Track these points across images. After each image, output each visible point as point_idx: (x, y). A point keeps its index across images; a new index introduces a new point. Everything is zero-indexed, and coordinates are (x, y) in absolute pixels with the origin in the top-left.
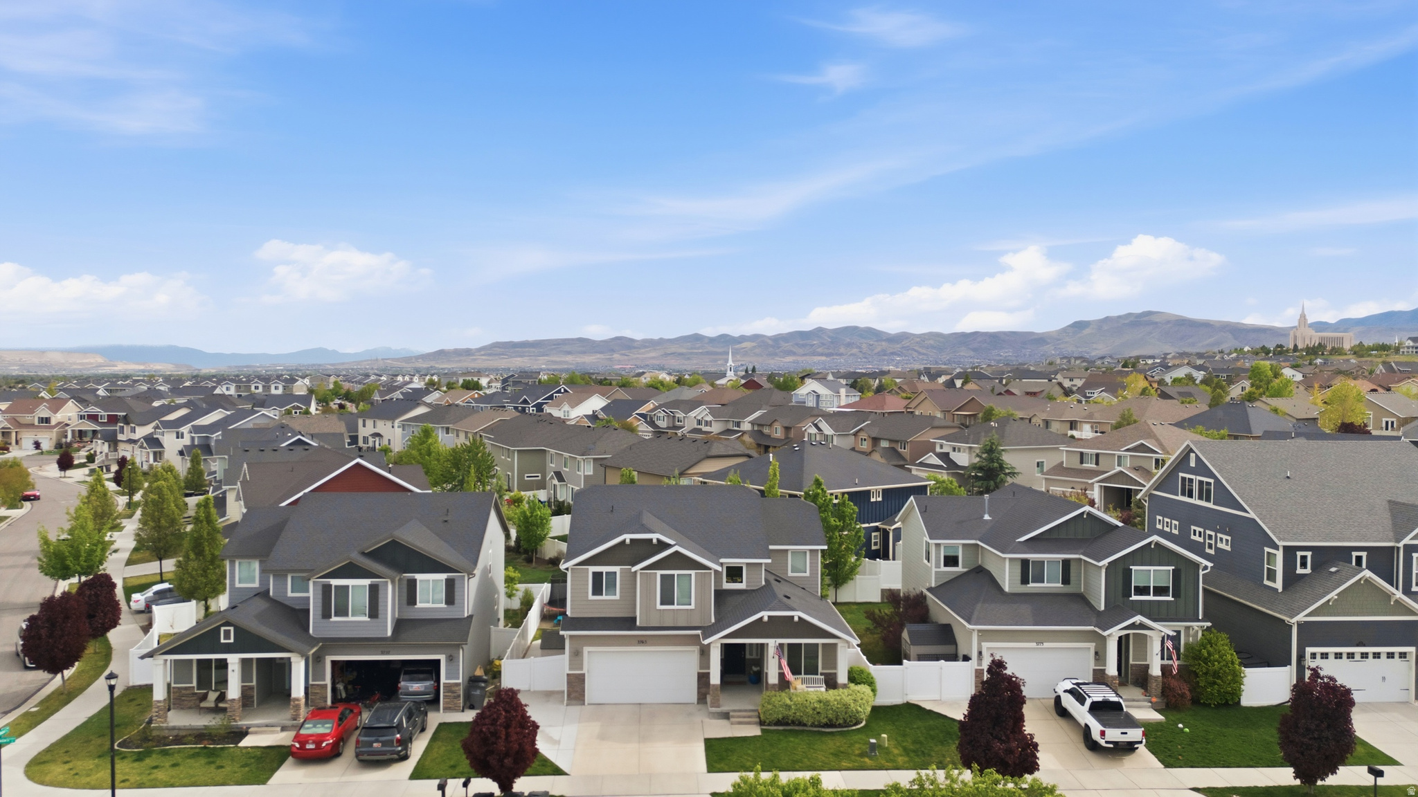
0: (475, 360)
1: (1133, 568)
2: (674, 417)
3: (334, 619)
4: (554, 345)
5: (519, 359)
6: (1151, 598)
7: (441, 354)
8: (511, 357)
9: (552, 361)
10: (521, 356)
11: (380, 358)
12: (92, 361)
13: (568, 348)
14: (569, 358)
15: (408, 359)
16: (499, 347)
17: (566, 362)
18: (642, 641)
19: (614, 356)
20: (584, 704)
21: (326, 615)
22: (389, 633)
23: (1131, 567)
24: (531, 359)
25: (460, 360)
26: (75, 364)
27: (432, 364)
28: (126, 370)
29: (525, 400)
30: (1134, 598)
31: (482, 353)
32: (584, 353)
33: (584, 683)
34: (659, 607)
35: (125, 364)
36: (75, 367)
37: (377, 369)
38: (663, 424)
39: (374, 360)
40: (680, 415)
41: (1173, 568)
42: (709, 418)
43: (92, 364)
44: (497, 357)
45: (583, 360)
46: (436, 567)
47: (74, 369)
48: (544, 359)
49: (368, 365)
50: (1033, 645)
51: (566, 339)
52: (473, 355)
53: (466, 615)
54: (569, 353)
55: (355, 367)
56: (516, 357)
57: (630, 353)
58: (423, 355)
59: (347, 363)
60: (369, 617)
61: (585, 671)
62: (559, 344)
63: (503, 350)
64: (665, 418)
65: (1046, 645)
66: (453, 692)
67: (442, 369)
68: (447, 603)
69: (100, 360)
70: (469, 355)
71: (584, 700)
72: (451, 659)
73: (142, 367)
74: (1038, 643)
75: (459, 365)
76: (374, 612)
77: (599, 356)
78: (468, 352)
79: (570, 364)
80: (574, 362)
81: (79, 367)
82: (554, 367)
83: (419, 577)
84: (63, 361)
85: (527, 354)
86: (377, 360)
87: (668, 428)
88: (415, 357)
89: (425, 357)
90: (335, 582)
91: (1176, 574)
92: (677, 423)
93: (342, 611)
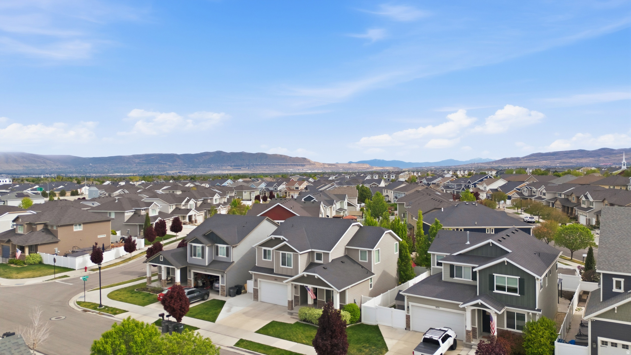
0: (521, 162)
1: (495, 275)
2: (531, 190)
3: (193, 257)
4: (565, 154)
5: (544, 161)
6: (506, 293)
7: (504, 160)
8: (540, 161)
9: (563, 162)
10: (545, 160)
11: (476, 162)
12: (365, 166)
13: (572, 155)
14: (573, 160)
15: (489, 163)
16: (534, 156)
17: (571, 163)
18: (276, 279)
19: (600, 159)
20: (258, 301)
21: (191, 256)
22: (207, 264)
23: (494, 274)
24: (551, 161)
25: (514, 163)
26: (360, 168)
27: (500, 165)
28: (377, 170)
29: (469, 182)
30: (496, 291)
31: (525, 159)
32: (582, 157)
33: (258, 293)
34: (281, 266)
35: (377, 167)
36: (360, 169)
37: (474, 168)
38: (526, 194)
39: (473, 164)
40: (534, 189)
41: (519, 277)
42: (544, 191)
43: (365, 167)
44: (533, 161)
45: (581, 161)
46: (224, 243)
47: (360, 170)
48: (559, 161)
49: (470, 166)
50: (434, 307)
51: (571, 151)
52: (520, 160)
53: (232, 261)
54: (574, 158)
55: (465, 167)
56: (543, 160)
57: (610, 157)
58: (496, 161)
59: (461, 165)
60: (202, 258)
61: (258, 288)
62: (567, 153)
63: (536, 157)
64: (527, 191)
65: (441, 308)
66: (223, 289)
67: (504, 167)
68: (227, 256)
69: (368, 166)
70: (518, 160)
71: (258, 299)
72: (222, 276)
73: (382, 169)
74: (437, 307)
75: (513, 165)
76: (203, 256)
77: (591, 159)
78: (518, 159)
79: (574, 163)
80: (575, 162)
81: (361, 169)
82: (564, 165)
83: (220, 245)
84: (356, 167)
85: (549, 159)
86: (474, 164)
87: (529, 196)
88: (492, 162)
89: (496, 162)
90: (194, 244)
91: (521, 281)
92: (533, 194)
93: (195, 255)
